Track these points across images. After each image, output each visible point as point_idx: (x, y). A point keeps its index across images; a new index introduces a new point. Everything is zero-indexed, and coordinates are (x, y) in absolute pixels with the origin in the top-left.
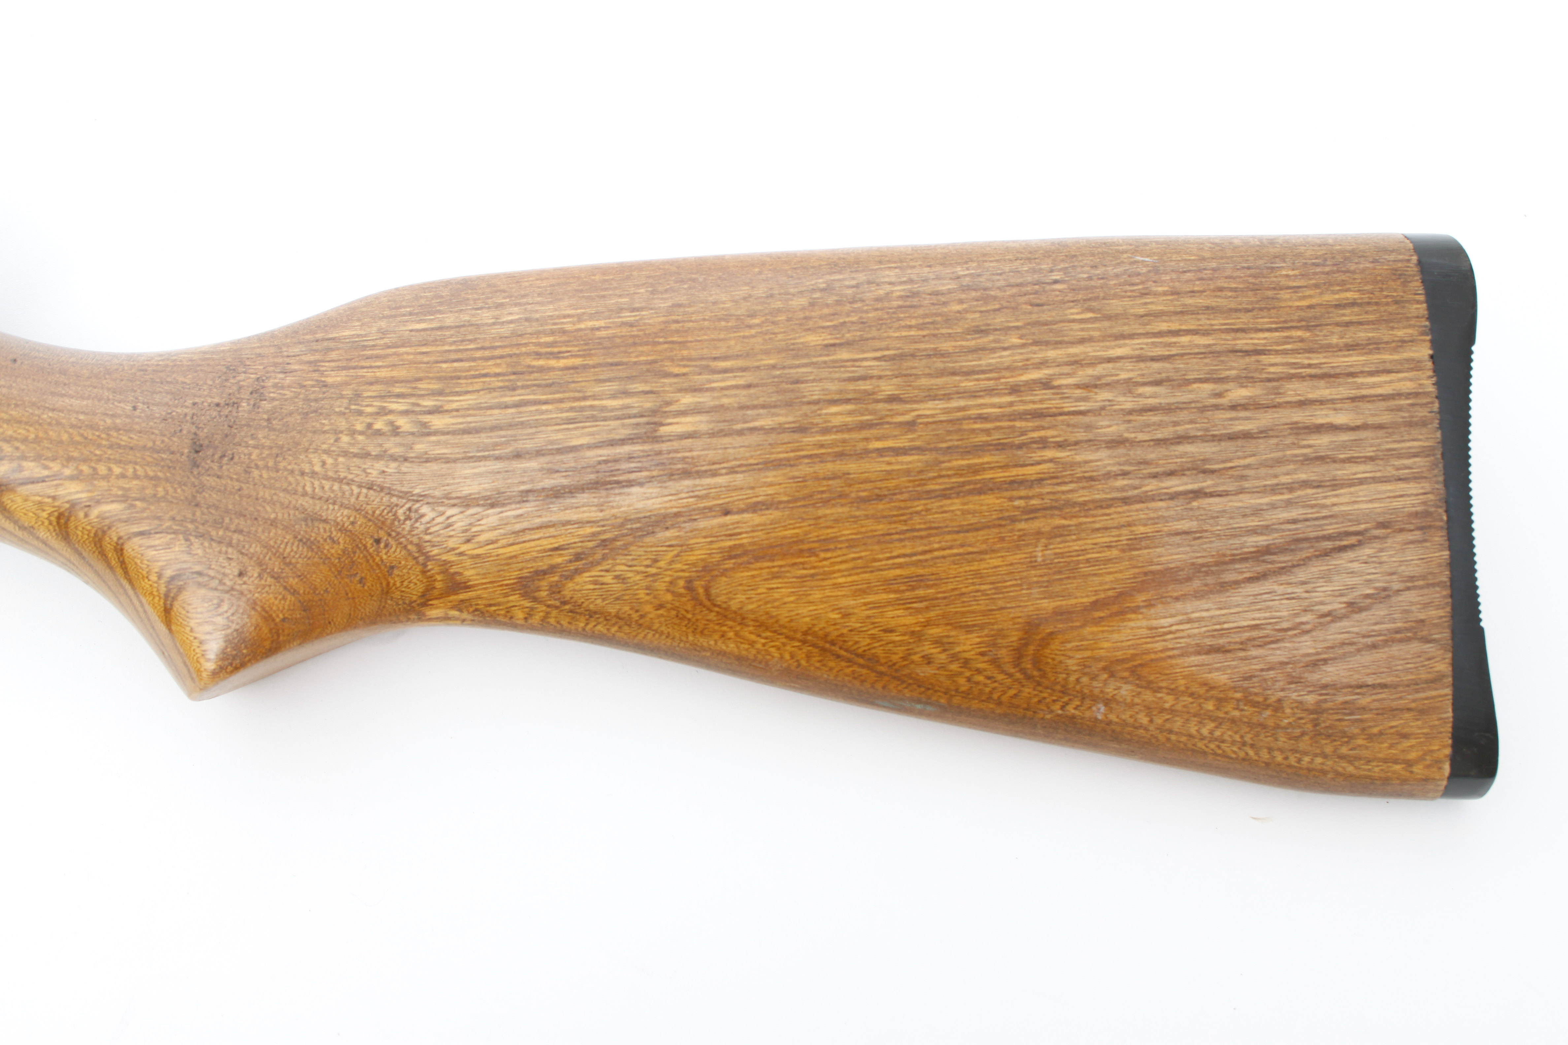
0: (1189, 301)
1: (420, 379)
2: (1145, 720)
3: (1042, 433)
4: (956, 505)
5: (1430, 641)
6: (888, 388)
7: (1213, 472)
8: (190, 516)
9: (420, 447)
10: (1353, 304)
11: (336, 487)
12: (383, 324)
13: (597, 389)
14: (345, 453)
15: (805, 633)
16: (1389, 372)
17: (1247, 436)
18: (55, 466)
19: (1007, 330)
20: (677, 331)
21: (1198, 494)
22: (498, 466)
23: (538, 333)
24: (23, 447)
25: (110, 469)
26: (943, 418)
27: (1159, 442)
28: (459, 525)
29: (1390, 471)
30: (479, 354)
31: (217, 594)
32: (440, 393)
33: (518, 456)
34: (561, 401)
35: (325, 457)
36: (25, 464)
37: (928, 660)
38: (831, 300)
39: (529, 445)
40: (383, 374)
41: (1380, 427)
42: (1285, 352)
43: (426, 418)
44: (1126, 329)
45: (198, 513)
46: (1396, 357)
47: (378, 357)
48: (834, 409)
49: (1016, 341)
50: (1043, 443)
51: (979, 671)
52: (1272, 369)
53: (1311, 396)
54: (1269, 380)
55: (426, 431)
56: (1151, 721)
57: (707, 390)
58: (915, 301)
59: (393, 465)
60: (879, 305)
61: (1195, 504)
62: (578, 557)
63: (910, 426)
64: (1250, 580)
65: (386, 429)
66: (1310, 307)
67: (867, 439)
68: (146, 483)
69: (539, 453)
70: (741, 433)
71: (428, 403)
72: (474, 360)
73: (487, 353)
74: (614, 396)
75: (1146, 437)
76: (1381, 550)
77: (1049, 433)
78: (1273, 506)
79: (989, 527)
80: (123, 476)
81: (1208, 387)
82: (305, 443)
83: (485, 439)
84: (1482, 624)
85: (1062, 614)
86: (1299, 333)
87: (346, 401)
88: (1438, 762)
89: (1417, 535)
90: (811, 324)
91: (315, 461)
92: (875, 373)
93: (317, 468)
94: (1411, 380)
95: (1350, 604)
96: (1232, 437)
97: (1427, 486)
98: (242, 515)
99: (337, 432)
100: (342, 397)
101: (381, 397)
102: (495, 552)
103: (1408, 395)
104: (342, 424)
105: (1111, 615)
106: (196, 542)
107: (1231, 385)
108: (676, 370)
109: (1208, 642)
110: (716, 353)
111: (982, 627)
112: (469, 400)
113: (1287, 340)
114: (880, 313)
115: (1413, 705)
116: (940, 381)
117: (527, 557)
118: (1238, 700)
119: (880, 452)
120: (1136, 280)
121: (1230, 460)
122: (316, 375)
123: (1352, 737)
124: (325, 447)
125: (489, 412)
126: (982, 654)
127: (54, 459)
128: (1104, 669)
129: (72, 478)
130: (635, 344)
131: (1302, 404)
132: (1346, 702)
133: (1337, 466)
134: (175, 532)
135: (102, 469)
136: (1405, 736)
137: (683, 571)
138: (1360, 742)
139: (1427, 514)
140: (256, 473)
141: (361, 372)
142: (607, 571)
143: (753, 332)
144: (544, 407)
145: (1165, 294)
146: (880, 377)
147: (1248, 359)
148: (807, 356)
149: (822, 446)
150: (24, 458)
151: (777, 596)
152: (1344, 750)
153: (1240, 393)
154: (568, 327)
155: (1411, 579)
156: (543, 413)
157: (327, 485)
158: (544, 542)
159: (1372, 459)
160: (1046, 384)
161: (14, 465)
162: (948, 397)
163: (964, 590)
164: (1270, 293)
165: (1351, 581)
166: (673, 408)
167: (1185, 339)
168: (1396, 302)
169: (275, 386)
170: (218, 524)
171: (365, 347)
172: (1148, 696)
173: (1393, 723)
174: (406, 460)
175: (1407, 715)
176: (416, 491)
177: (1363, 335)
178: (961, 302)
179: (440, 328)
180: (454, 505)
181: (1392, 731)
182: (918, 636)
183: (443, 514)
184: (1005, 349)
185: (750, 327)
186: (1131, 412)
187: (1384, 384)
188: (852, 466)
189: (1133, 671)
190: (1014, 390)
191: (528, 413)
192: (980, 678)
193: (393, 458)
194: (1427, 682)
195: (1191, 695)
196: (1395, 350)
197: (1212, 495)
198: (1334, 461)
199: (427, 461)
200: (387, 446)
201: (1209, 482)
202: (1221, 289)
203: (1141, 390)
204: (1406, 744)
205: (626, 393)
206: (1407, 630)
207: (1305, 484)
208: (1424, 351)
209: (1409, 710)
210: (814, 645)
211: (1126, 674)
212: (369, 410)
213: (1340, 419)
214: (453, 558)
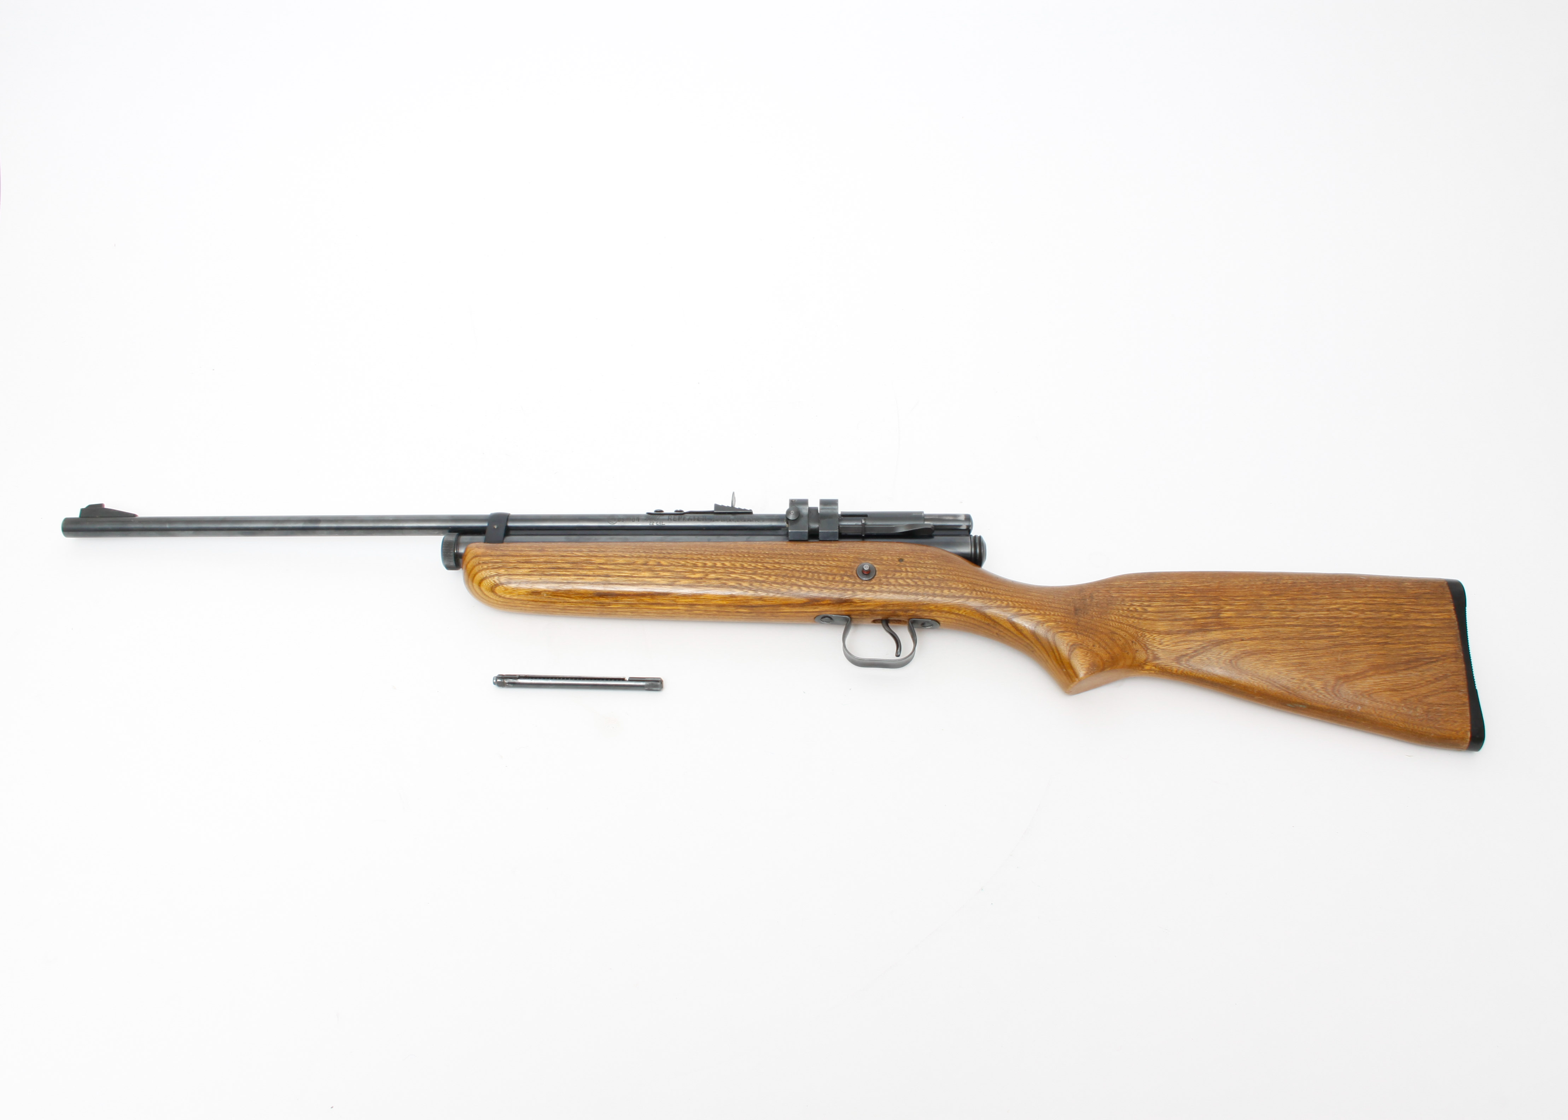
0: (1379, 589)
1: (1142, 597)
2: (1373, 712)
3: (1337, 623)
4: (1312, 642)
5: (1461, 692)
6: (1290, 608)
7: (1390, 637)
8: (1076, 628)
9: (1144, 616)
10: (1428, 593)
11: (1119, 625)
12: (1127, 582)
13: (1200, 603)
14: (1122, 616)
15: (1267, 679)
16: (1441, 612)
17: (1400, 628)
18: (1032, 611)
19: (1324, 594)
20: (1222, 589)
21: (1386, 643)
22: (1169, 623)
23: (1179, 587)
24: (1021, 604)
25: (1050, 613)
26: (1307, 617)
27: (1374, 628)
28: (1158, 639)
29: (1444, 641)
30: (1160, 591)
31: (1086, 651)
32: (1150, 601)
33: (1176, 620)
34: (1189, 605)
35: (1115, 616)
36: (1022, 609)
37: (1305, 689)
38: (1269, 583)
39: (1179, 617)
40: (1130, 595)
41: (1440, 628)
42: (1409, 605)
43: (1146, 608)
44: (1360, 596)
45: (1079, 627)
46: (1443, 608)
47: (1129, 590)
48: (1274, 612)
49: (1327, 597)
50: (1339, 626)
51: (1321, 693)
52: (1406, 609)
53: (1418, 618)
54: (1405, 612)
55: (1146, 611)
56: (1375, 713)
57: (1234, 605)
58: (1295, 585)
59: (1137, 620)
60: (1284, 585)
61: (1385, 646)
62: (1195, 651)
63: (1297, 619)
64: (1404, 670)
65: (1133, 610)
66: (1415, 593)
67: (1285, 622)
68: (1062, 618)
69: (1183, 620)
70: (1245, 617)
71: (1146, 604)
72: (1159, 593)
73: (1163, 591)
74: (1205, 605)
75: (1369, 626)
76: (1444, 663)
77: (1340, 623)
78: (1409, 648)
79: (1323, 649)
80: (1054, 615)
81: (1386, 613)
82: (1109, 611)
83: (1165, 615)
84: (1476, 688)
85: (1346, 676)
86: (1413, 600)
87: (1120, 601)
88: (1467, 731)
89: (1454, 660)
90: (1264, 589)
91: (1113, 617)
92: (1286, 603)
93: (1113, 619)
94: (1448, 615)
95: (1436, 679)
96: (1395, 628)
97: (1456, 646)
98: (1092, 629)
99: (1118, 610)
100: (1118, 600)
101: (1131, 601)
102: (1169, 648)
103: (1447, 619)
104: (1120, 607)
105: (1361, 678)
106: (1079, 635)
107: (1394, 613)
108: (1224, 599)
109: (1392, 688)
110: (1235, 595)
111: (1322, 679)
112: (1159, 604)
113: (1409, 602)
114: (1285, 587)
115: (1457, 712)
116: (1305, 607)
117: (1179, 650)
118: (1403, 706)
119: (1289, 625)
120: (1362, 583)
121: (1395, 634)
122: (1109, 594)
123: (1439, 721)
124: (1115, 613)
125: (1166, 607)
126: (1322, 688)
127: (1032, 608)
128: (1361, 694)
129: (1038, 614)
130: (1209, 591)
131: (1416, 620)
132: (1436, 709)
133: (1428, 638)
134: (1072, 632)
135: (1048, 613)
136: (1455, 722)
137: (1228, 657)
138: (1441, 723)
139: (1456, 654)
140: (1095, 618)
141: (1124, 594)
142: (1204, 656)
143: (1246, 590)
144: (1183, 607)
145: (1371, 587)
146: (1287, 604)
147: (1398, 606)
148: (1263, 597)
149: (1270, 623)
150: (1022, 608)
151: (1258, 666)
152: (1437, 726)
153: (1397, 616)
154: (1188, 586)
155: (1453, 672)
156: (1183, 608)
157: (1117, 624)
158: (1185, 646)
159: (1439, 637)
160: (1337, 609)
161: (1019, 609)
162: (1308, 611)
163: (1316, 667)
164: (1403, 589)
165: (1435, 672)
166: (1223, 609)
167: (1378, 599)
168: (1441, 594)
169: (1096, 596)
170: (1085, 631)
171: (1123, 588)
172: (1374, 704)
173: (1451, 717)
174: (1140, 619)
175: (1456, 715)
176: (1144, 628)
177: (1432, 602)
178: (1309, 585)
179: (1147, 584)
180: (1156, 634)
181: (1452, 720)
182: (1302, 681)
183: (1152, 636)
184: (1325, 599)
185: (1245, 589)
186: (1364, 619)
187: (1440, 616)
188: (1280, 629)
189: (1369, 695)
190: (1328, 610)
191: (1178, 608)
192: (1321, 696)
193: (1136, 618)
194: (1461, 704)
195: (1388, 704)
196: (1442, 607)
197: (1390, 644)
198: (1427, 636)
199: (1147, 620)
200: (1134, 614)
201: (1389, 640)
202: (1388, 587)
203: (1366, 613)
204: (1456, 724)
205: (1209, 605)
206: (1454, 688)
207: (1419, 642)
208: (1452, 607)
209: (1456, 713)
210: (1269, 683)
211: (1367, 696)
212: (1127, 604)
213: (1428, 624)
214: (1156, 649)
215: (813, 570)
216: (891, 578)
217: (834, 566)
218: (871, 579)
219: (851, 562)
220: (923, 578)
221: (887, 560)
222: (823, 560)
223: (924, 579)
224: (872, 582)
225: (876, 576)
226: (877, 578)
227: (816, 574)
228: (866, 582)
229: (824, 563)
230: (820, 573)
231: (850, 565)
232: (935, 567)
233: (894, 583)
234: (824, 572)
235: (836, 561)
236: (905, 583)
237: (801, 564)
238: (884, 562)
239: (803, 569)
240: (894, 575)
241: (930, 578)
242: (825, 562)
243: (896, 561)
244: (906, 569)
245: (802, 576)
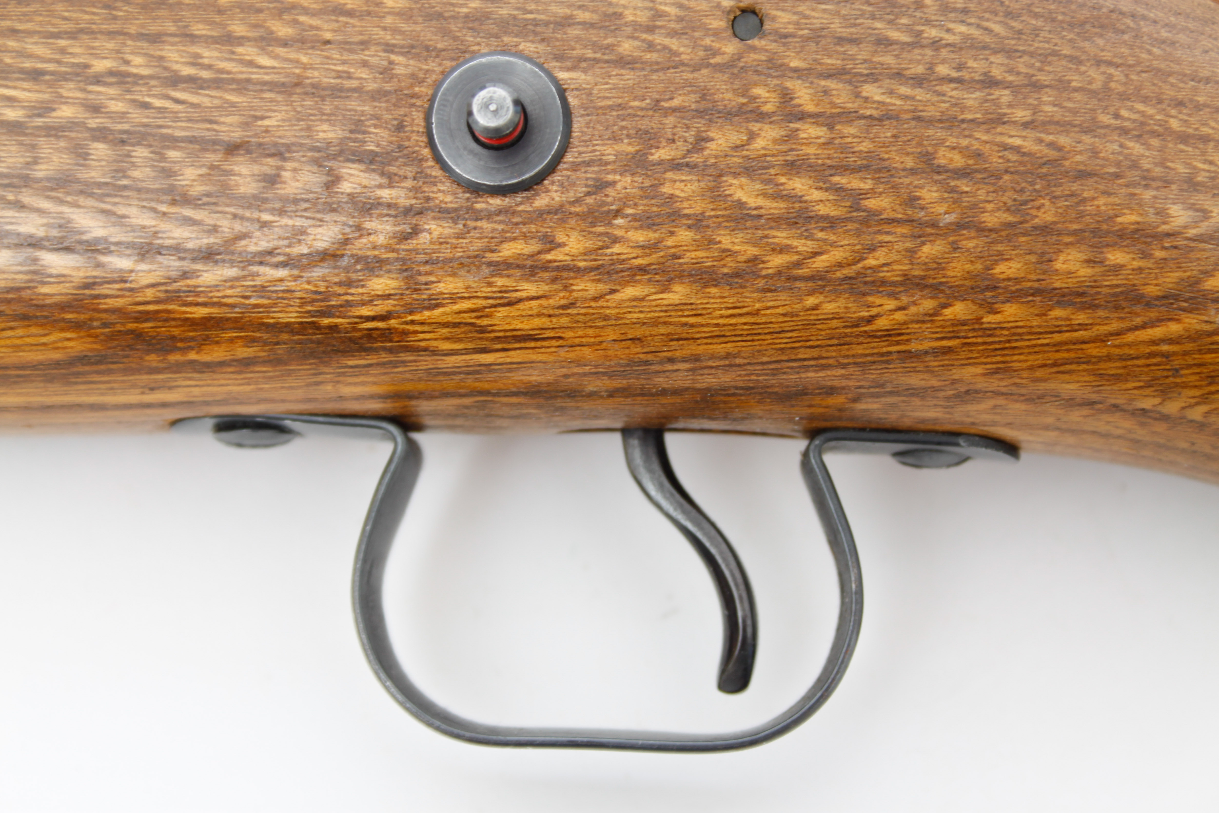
215: (122, 116)
216: (675, 166)
217: (272, 86)
218: (539, 179)
219: (390, 48)
220: (910, 163)
221: (650, 29)
222: (193, 38)
223: (913, 172)
224: (541, 201)
225: (569, 158)
226: (575, 167)
227: (141, 153)
228: (496, 202)
229: (195, 61)
230: (173, 142)
231: (387, 72)
232: (997, 73)
233: (696, 207)
234: (200, 130)
235: (285, 43)
236: (776, 207)
237: (35, 75)
238: (627, 47)
239: (45, 109)
240: (701, 141)
241: (958, 161)
242: (208, 54)
243: (716, 33)
244: (786, 96)
245: (41, 171)
